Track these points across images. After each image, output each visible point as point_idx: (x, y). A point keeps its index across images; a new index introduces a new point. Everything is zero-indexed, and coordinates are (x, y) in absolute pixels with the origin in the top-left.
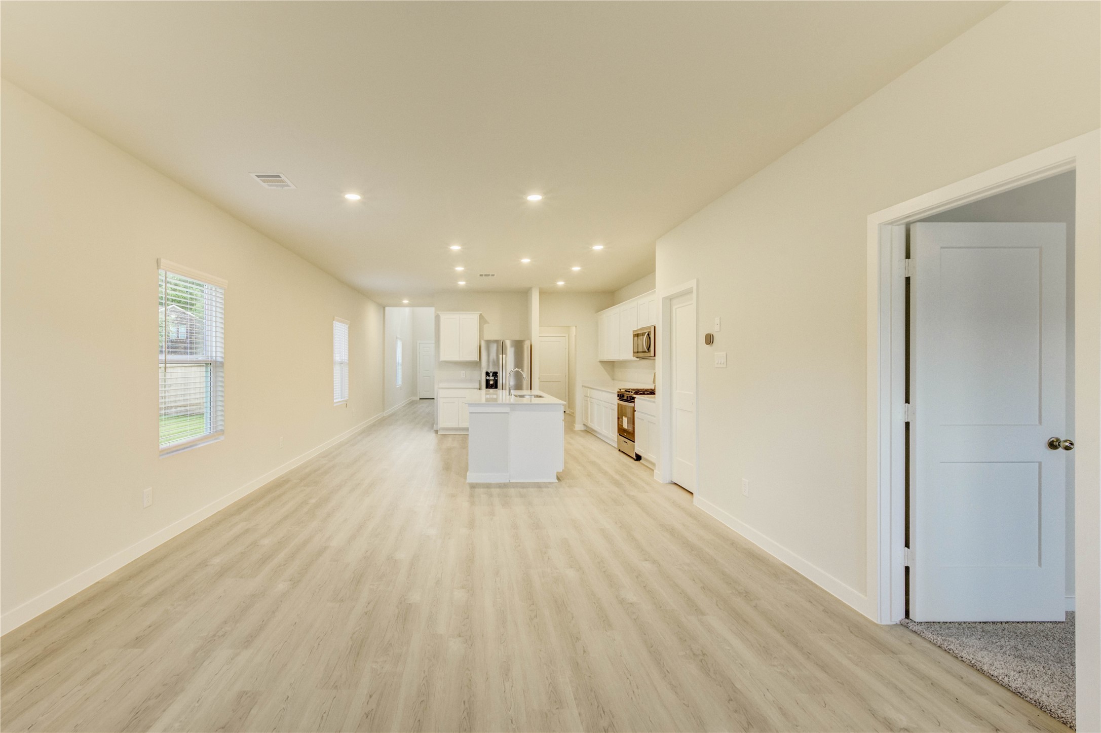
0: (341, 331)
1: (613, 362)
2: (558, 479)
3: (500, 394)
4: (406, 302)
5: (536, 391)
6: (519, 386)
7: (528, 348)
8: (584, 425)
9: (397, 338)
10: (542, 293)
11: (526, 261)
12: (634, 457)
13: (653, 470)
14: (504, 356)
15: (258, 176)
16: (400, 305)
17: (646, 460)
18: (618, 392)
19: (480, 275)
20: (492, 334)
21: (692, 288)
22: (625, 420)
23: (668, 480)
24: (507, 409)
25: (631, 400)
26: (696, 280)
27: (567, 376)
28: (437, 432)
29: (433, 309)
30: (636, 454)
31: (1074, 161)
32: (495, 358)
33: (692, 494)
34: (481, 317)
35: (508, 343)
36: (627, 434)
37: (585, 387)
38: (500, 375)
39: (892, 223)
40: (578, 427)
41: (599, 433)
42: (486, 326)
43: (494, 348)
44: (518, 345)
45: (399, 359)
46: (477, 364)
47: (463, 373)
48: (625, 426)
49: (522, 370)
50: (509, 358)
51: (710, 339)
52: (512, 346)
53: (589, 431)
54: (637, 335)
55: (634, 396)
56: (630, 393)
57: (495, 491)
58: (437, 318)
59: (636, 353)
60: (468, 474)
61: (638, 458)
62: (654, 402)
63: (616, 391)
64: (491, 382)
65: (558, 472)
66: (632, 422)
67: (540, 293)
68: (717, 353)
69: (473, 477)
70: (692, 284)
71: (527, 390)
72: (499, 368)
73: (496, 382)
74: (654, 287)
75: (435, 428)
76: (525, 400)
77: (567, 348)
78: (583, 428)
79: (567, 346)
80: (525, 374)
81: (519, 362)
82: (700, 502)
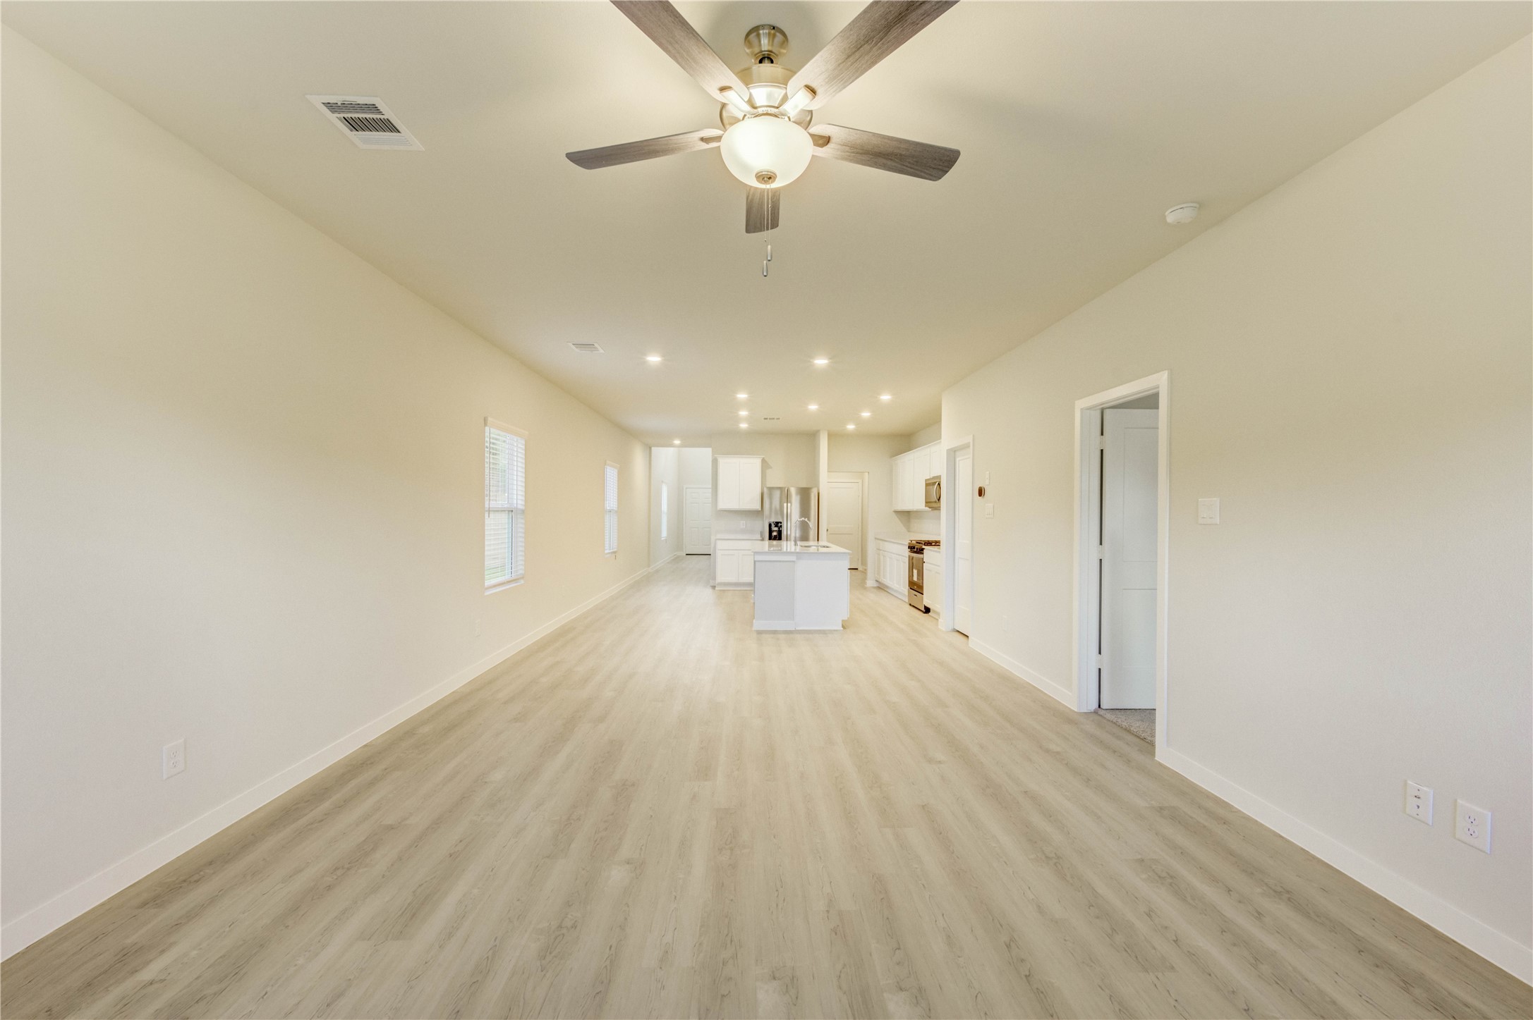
0: (611, 474)
1: (908, 512)
2: (843, 627)
3: (786, 545)
4: (677, 442)
5: (821, 543)
6: (805, 537)
7: (815, 496)
8: (877, 581)
9: (662, 482)
10: (830, 436)
11: (813, 407)
12: (923, 609)
13: (937, 620)
14: (789, 504)
15: (573, 344)
16: (671, 445)
17: (934, 611)
18: (909, 543)
19: (765, 419)
20: (776, 480)
21: (969, 443)
22: (915, 572)
23: (951, 628)
24: (793, 558)
25: (921, 551)
26: (972, 436)
27: (860, 528)
28: (714, 587)
29: (709, 450)
30: (925, 606)
31: (1158, 387)
32: (778, 507)
33: (968, 637)
34: (764, 461)
35: (793, 491)
36: (916, 587)
37: (878, 539)
38: (784, 525)
39: (1090, 408)
40: (870, 583)
41: (892, 589)
42: (769, 472)
43: (777, 494)
44: (805, 493)
45: (664, 507)
46: (758, 513)
47: (742, 523)
48: (915, 579)
49: (809, 520)
50: (794, 508)
51: (981, 492)
52: (797, 494)
53: (881, 587)
54: (927, 485)
55: (924, 547)
56: (921, 545)
57: (782, 636)
58: (715, 462)
59: (928, 503)
60: (754, 621)
61: (927, 610)
62: (939, 552)
63: (907, 543)
64: (775, 534)
65: (843, 621)
66: (921, 574)
67: (828, 435)
68: (986, 504)
69: (758, 624)
70: (969, 439)
71: (814, 541)
72: (783, 518)
73: (780, 532)
74: (940, 438)
75: (712, 583)
76: (813, 549)
77: (861, 495)
78: (876, 585)
79: (861, 492)
80: (812, 524)
81: (805, 511)
82: (975, 643)
